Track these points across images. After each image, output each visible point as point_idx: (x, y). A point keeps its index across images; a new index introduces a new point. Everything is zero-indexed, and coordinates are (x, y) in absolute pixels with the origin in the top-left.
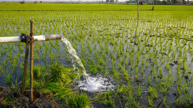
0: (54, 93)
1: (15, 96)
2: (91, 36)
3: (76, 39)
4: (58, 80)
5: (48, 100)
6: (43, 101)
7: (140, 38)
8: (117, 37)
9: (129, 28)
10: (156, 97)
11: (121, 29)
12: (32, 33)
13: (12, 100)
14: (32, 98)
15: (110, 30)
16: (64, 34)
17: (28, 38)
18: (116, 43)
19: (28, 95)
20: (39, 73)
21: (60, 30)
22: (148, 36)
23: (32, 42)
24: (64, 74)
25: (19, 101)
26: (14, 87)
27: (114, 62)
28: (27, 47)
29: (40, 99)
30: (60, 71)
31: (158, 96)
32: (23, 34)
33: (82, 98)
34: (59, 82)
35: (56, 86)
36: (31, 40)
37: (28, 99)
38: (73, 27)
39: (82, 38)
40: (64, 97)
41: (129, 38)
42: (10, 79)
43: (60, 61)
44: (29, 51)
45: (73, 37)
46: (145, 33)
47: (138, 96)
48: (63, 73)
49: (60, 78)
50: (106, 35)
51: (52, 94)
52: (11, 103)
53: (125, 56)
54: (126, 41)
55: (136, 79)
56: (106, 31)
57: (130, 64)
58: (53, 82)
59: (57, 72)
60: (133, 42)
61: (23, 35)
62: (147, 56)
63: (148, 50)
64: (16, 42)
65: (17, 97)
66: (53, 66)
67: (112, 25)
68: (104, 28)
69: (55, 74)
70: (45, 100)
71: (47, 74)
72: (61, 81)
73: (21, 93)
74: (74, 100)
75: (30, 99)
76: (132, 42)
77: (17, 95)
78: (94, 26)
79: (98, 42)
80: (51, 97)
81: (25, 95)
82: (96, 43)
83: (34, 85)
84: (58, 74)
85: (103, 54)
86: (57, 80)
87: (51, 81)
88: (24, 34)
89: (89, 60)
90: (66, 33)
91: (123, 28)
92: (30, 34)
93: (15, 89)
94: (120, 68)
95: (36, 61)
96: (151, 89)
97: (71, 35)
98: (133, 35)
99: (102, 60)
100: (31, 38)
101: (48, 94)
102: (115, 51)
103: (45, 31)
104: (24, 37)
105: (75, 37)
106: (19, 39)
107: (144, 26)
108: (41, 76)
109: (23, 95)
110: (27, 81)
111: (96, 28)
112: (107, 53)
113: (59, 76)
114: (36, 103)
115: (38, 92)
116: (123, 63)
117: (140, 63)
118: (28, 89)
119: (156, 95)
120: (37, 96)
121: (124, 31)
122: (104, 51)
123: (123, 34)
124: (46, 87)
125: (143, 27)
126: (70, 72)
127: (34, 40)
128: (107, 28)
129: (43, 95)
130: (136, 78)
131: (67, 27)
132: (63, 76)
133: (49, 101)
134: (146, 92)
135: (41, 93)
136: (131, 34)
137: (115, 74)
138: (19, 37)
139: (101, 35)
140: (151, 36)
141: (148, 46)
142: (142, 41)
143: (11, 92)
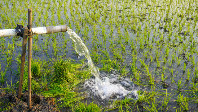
0: (58, 97)
1: (10, 101)
2: (106, 17)
3: (88, 22)
4: (63, 80)
5: (50, 107)
6: (44, 108)
7: (172, 23)
8: (141, 20)
9: (158, 6)
10: (187, 109)
11: (147, 8)
12: (30, 25)
13: (7, 106)
14: (31, 104)
15: (132, 9)
16: (71, 15)
17: (25, 32)
18: (139, 29)
19: (26, 100)
20: (40, 70)
21: (67, 8)
22: (185, 19)
23: (31, 36)
24: (70, 73)
25: (15, 107)
26: (8, 87)
27: (135, 58)
28: (25, 43)
29: (40, 106)
30: (65, 69)
31: (189, 107)
32: (19, 25)
33: (91, 109)
34: (64, 82)
35: (60, 88)
36: (28, 33)
37: (26, 105)
38: (84, 3)
39: (95, 21)
40: (70, 104)
41: (157, 22)
42: (4, 77)
43: (65, 54)
44: (27, 47)
45: (84, 19)
46: (180, 15)
47: (163, 107)
48: (69, 71)
49: (66, 77)
50: (127, 16)
51: (54, 99)
52: (6, 110)
53: (150, 49)
54: (153, 26)
55: (162, 82)
56: (128, 10)
57: (155, 60)
58: (56, 82)
59: (61, 70)
60: (163, 28)
61: (19, 27)
62: (180, 49)
63: (182, 40)
64: (11, 36)
65: (12, 102)
66: (57, 63)
67: (135, 2)
68: (125, 7)
69: (59, 73)
70: (46, 106)
71: (48, 71)
72: (66, 82)
73: (17, 97)
74: (81, 110)
75: (28, 104)
76: (161, 28)
77: (13, 100)
78: (111, 3)
79: (116, 27)
80: (53, 103)
81: (22, 100)
82: (112, 28)
83: (33, 86)
84: (63, 73)
85: (122, 45)
86: (61, 80)
87: (55, 82)
88: (21, 26)
89: (103, 53)
90: (75, 12)
91: (150, 6)
92: (28, 26)
93: (10, 90)
94: (143, 66)
95: (36, 53)
96: (181, 98)
97: (81, 16)
98: (164, 17)
99: (119, 54)
100: (28, 31)
101: (50, 99)
102: (137, 41)
103: (48, 10)
104: (20, 30)
105: (86, 20)
106: (14, 33)
107: (180, 2)
108: (42, 73)
109: (20, 99)
110: (25, 81)
111: (114, 6)
112: (127, 43)
113: (64, 75)
114: (36, 110)
115: (38, 97)
116: (147, 58)
117: (170, 60)
118: (26, 91)
119: (187, 106)
120: (36, 101)
121: (152, 10)
122: (123, 41)
123: (149, 15)
124: (47, 89)
125: (178, 5)
126: (79, 69)
127: (33, 34)
128: (129, 6)
129: (44, 100)
130: (163, 80)
131: (76, 3)
132: (69, 75)
133: (51, 109)
134: (174, 101)
135: (41, 98)
136: (161, 16)
137: (136, 74)
138: (14, 30)
139: (120, 17)
140: (187, 19)
141: (183, 34)
142: (175, 26)
143: (6, 95)
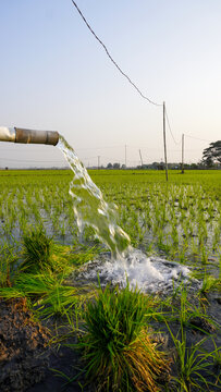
0: (34, 297)
4: (42, 266)
5: (16, 318)
8: (144, 201)
30: (48, 246)
35: (37, 280)
49: (48, 262)
51: (27, 302)
58: (29, 272)
59: (39, 247)
60: (176, 206)
69: (36, 252)
70: (7, 316)
72: (49, 270)
80: (24, 309)
84: (43, 254)
86: (40, 267)
101: (17, 300)
113: (45, 257)
124: (10, 283)
132: (54, 258)
